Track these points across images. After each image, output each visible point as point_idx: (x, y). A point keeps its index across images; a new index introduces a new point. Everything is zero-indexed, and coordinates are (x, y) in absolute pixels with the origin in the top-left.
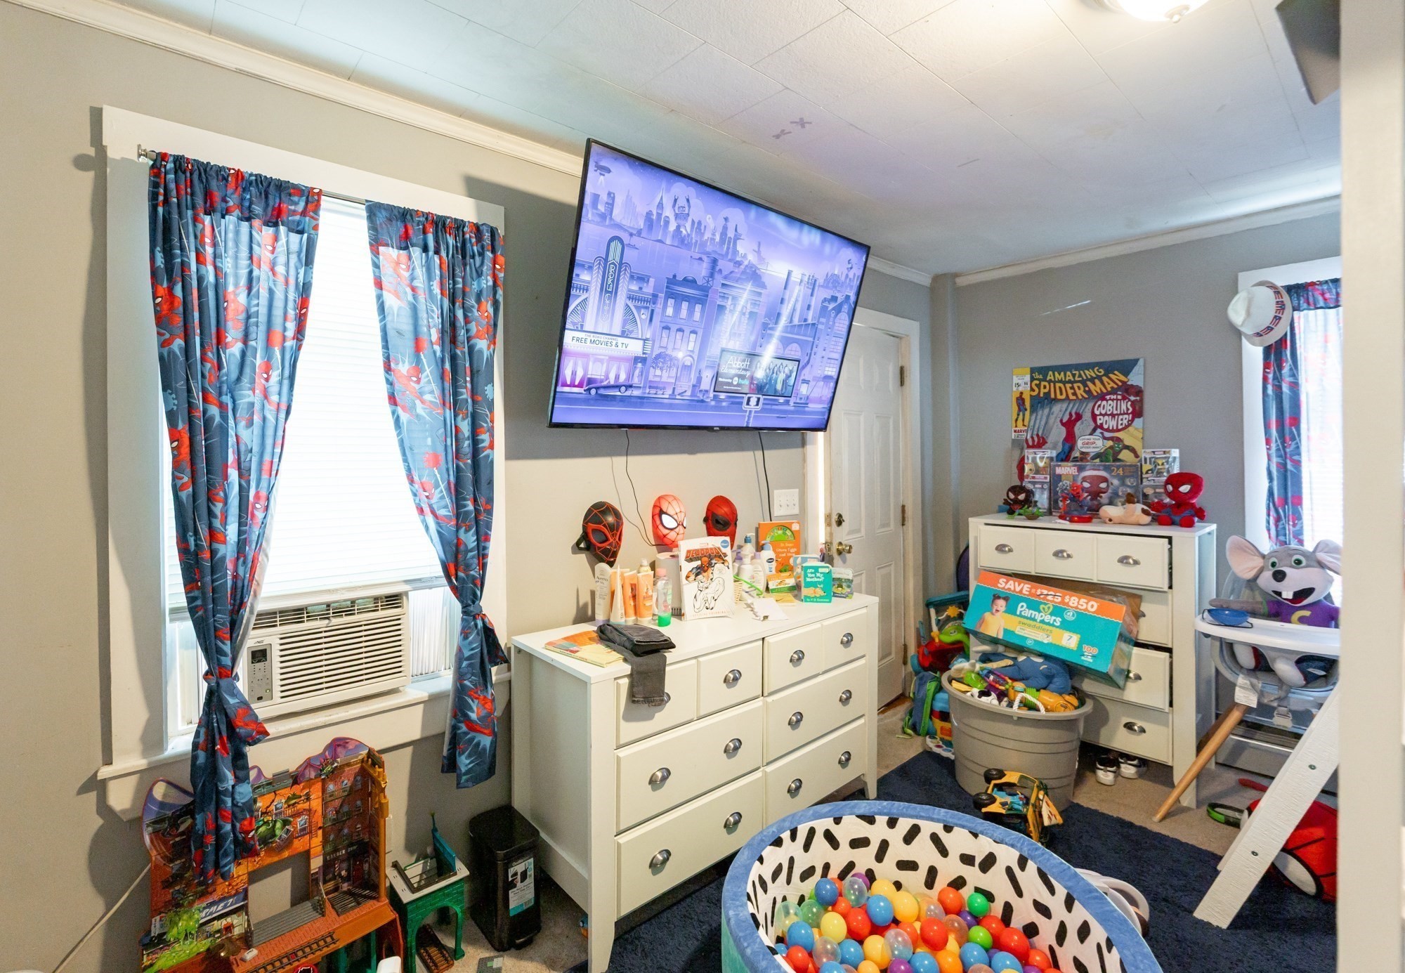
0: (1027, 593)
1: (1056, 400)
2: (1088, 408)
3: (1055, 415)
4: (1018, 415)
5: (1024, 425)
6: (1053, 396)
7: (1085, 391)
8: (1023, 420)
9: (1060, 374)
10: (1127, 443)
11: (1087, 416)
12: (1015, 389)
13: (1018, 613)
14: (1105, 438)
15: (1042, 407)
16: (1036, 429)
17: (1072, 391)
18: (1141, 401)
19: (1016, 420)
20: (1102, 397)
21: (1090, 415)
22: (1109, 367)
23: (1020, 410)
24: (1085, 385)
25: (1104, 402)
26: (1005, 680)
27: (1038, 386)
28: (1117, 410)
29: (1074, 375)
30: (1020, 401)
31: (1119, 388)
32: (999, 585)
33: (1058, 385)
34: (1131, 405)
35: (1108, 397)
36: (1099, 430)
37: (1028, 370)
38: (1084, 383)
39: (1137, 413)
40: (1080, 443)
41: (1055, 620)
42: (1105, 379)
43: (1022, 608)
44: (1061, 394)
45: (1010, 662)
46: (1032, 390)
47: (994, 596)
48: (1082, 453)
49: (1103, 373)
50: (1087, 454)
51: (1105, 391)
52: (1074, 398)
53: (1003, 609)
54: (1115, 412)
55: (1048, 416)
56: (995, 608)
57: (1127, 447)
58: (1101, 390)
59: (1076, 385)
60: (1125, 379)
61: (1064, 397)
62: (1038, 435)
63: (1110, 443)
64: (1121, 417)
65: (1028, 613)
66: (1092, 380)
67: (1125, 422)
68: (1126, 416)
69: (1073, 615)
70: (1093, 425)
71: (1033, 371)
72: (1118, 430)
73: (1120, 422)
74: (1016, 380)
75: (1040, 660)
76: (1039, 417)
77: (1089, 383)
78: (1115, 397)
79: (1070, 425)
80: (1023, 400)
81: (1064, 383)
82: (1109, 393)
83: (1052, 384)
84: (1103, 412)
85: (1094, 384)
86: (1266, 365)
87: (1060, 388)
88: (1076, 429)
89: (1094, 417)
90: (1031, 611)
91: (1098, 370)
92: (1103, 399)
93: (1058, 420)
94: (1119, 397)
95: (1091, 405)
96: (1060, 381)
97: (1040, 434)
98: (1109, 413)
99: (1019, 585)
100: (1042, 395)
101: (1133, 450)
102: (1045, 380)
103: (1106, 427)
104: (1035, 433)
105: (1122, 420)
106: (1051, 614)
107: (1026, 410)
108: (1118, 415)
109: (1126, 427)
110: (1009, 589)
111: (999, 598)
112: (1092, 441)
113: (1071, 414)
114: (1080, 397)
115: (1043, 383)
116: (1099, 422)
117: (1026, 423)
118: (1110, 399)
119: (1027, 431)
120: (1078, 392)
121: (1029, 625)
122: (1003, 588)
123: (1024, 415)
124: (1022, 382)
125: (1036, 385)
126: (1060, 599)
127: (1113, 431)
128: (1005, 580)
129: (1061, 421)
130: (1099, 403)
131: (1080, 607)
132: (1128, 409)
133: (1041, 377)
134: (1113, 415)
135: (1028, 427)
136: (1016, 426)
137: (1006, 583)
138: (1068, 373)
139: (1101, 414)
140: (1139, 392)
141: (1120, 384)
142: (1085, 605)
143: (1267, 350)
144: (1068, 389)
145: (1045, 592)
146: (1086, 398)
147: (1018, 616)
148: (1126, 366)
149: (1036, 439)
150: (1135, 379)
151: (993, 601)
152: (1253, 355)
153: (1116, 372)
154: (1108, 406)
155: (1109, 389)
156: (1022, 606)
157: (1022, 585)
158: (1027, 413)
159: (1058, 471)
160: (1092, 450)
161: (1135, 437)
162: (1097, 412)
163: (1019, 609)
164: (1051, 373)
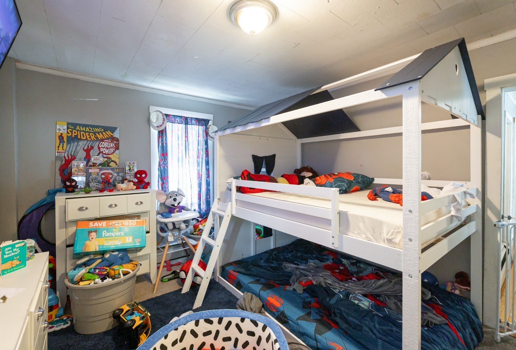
0: (105, 226)
1: (81, 139)
2: (96, 144)
3: (80, 146)
4: (60, 144)
5: (63, 149)
6: (79, 137)
7: (95, 137)
8: (63, 147)
9: (83, 128)
10: (113, 159)
11: (96, 148)
12: (57, 131)
13: (103, 236)
14: (104, 157)
15: (74, 142)
16: (70, 152)
17: (89, 136)
18: (118, 143)
19: (59, 147)
20: (103, 140)
21: (97, 147)
22: (106, 129)
23: (60, 142)
24: (95, 135)
25: (104, 143)
26: (104, 269)
27: (72, 132)
28: (109, 146)
29: (90, 130)
30: (61, 138)
31: (110, 138)
32: (90, 226)
33: (82, 133)
34: (114, 145)
35: (105, 141)
36: (101, 154)
37: (66, 123)
38: (95, 133)
39: (117, 148)
40: (92, 159)
41: (121, 234)
42: (104, 133)
43: (104, 233)
44: (84, 137)
45: (100, 260)
46: (68, 133)
47: (88, 232)
48: (94, 163)
49: (103, 130)
50: (96, 163)
51: (104, 138)
52: (90, 139)
53: (95, 236)
54: (108, 147)
55: (77, 147)
56: (91, 237)
57: (113, 161)
58: (102, 137)
59: (91, 134)
60: (112, 135)
61: (85, 138)
62: (71, 155)
63: (106, 159)
64: (110, 149)
65: (108, 234)
66: (98, 133)
67: (112, 151)
68: (113, 149)
69: (128, 229)
70: (99, 152)
71: (68, 124)
72: (109, 154)
73: (110, 151)
74: (58, 127)
75: (117, 253)
76: (72, 146)
77: (97, 134)
78: (108, 141)
79: (88, 151)
80: (63, 138)
81: (85, 132)
82: (105, 139)
83: (79, 132)
84: (103, 147)
85: (99, 135)
86: (159, 137)
87: (83, 134)
88: (91, 153)
89: (99, 148)
90: (109, 233)
91: (101, 129)
92: (103, 141)
93: (82, 148)
94: (110, 141)
95: (98, 143)
96: (83, 131)
97: (72, 154)
98: (105, 147)
99: (100, 223)
100: (73, 136)
101: (115, 162)
102: (75, 129)
103: (104, 153)
104: (70, 153)
105: (111, 150)
106: (119, 232)
107: (64, 142)
108: (109, 148)
109: (113, 153)
110: (96, 226)
111: (92, 232)
112: (98, 158)
113: (88, 146)
114: (93, 139)
115: (74, 131)
116: (101, 151)
117: (64, 148)
118: (106, 141)
119: (65, 153)
120: (92, 137)
121: (110, 240)
122: (93, 227)
123: (63, 145)
124: (62, 128)
125: (70, 131)
126: (121, 224)
127: (107, 154)
128: (93, 223)
129: (83, 149)
130: (101, 142)
131: (130, 225)
132: (113, 146)
133: (73, 128)
134: (107, 148)
135: (66, 150)
136: (58, 150)
137: (94, 224)
138: (87, 128)
139: (102, 147)
140: (117, 140)
141: (110, 136)
142: (131, 224)
143: (159, 132)
144: (87, 135)
145: (114, 223)
146: (95, 140)
147: (104, 237)
148: (113, 130)
149: (70, 157)
150: (116, 135)
151: (89, 235)
152: (154, 133)
153: (108, 131)
154: (105, 144)
155: (106, 138)
156: (105, 232)
157: (102, 223)
158: (65, 144)
159: (90, 171)
160: (98, 162)
161: (116, 157)
162: (100, 146)
163: (103, 234)
164: (78, 127)
